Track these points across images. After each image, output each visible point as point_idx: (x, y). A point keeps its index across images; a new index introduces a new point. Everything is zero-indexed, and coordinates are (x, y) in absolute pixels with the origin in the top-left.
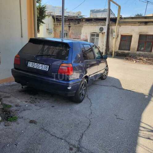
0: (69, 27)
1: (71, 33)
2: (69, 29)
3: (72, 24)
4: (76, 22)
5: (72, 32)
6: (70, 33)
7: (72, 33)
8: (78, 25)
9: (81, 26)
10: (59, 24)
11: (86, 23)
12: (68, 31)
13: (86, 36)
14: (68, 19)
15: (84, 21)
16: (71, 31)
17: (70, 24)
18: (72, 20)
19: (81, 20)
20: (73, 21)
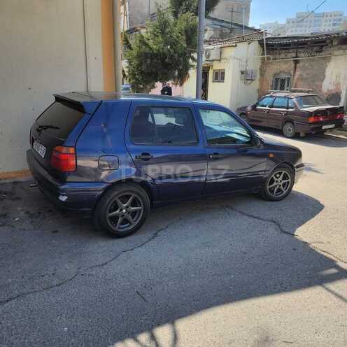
0: (296, 62)
1: (298, 79)
2: (295, 68)
3: (302, 55)
4: (315, 48)
5: (300, 75)
6: (296, 77)
7: (301, 78)
8: (318, 56)
9: (327, 59)
10: (271, 57)
11: (339, 49)
12: (292, 72)
13: (338, 84)
14: (295, 43)
15: (335, 43)
16: (298, 73)
17: (299, 55)
18: (305, 43)
19: (328, 41)
20: (307, 48)
